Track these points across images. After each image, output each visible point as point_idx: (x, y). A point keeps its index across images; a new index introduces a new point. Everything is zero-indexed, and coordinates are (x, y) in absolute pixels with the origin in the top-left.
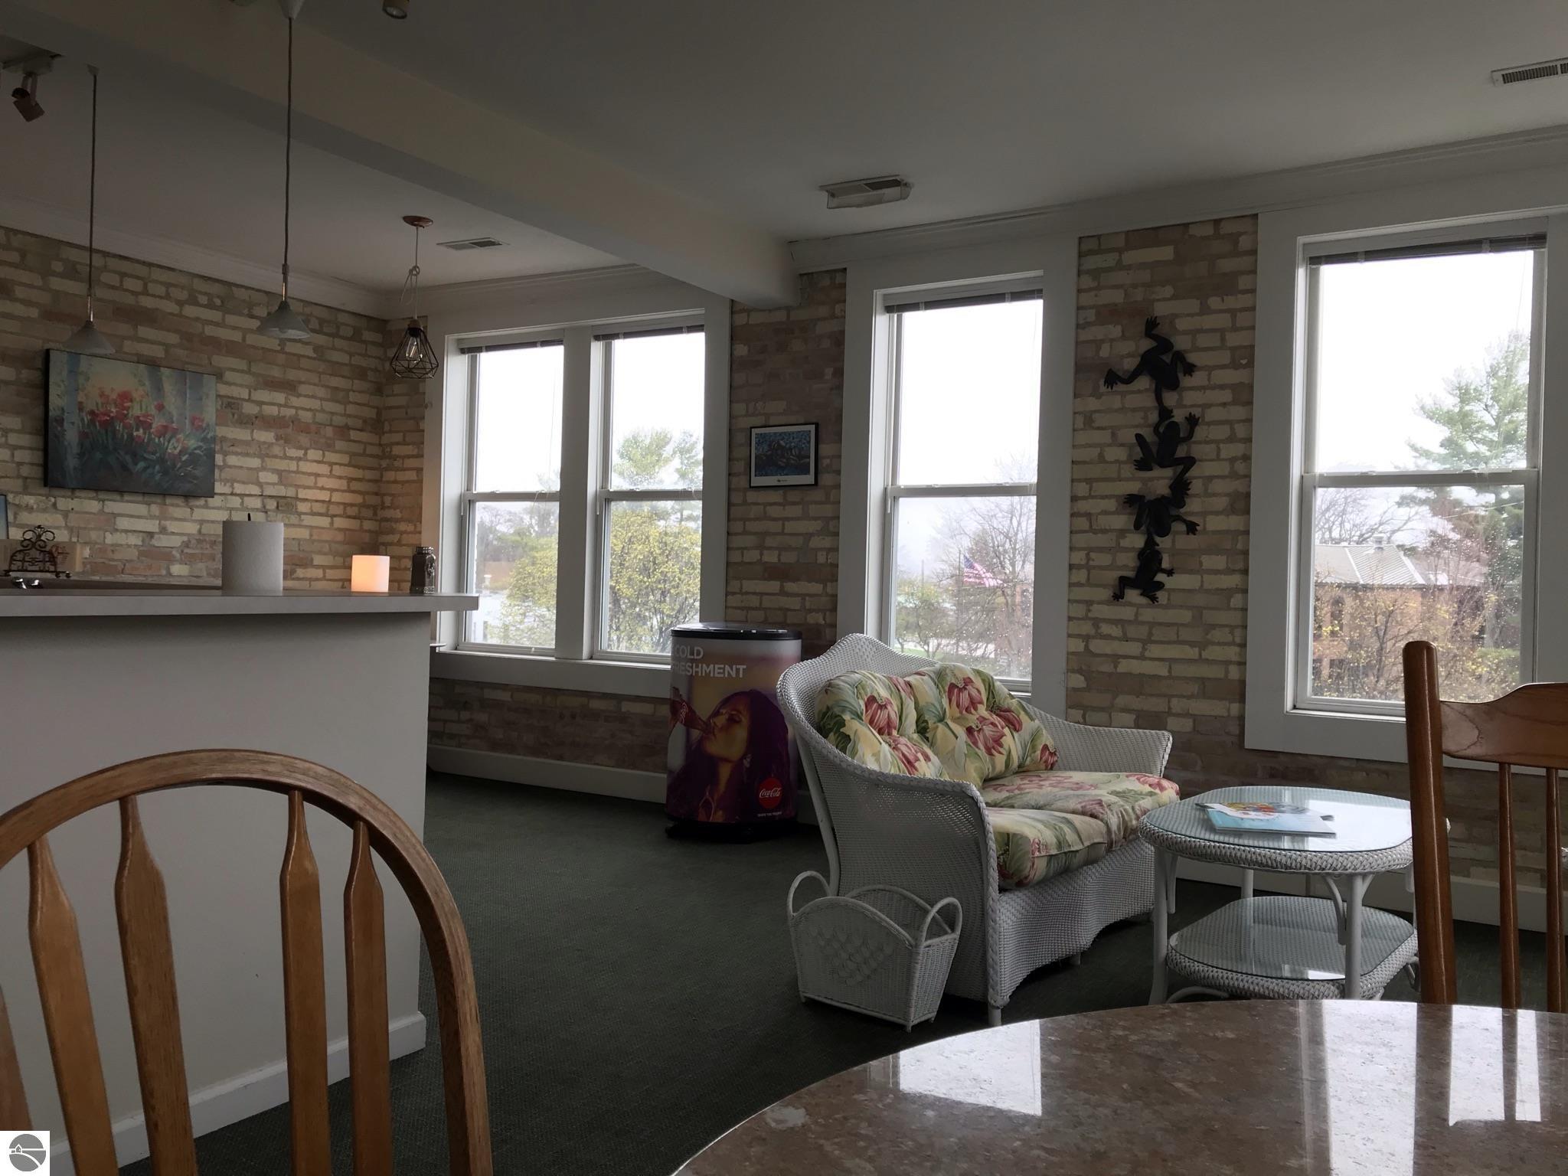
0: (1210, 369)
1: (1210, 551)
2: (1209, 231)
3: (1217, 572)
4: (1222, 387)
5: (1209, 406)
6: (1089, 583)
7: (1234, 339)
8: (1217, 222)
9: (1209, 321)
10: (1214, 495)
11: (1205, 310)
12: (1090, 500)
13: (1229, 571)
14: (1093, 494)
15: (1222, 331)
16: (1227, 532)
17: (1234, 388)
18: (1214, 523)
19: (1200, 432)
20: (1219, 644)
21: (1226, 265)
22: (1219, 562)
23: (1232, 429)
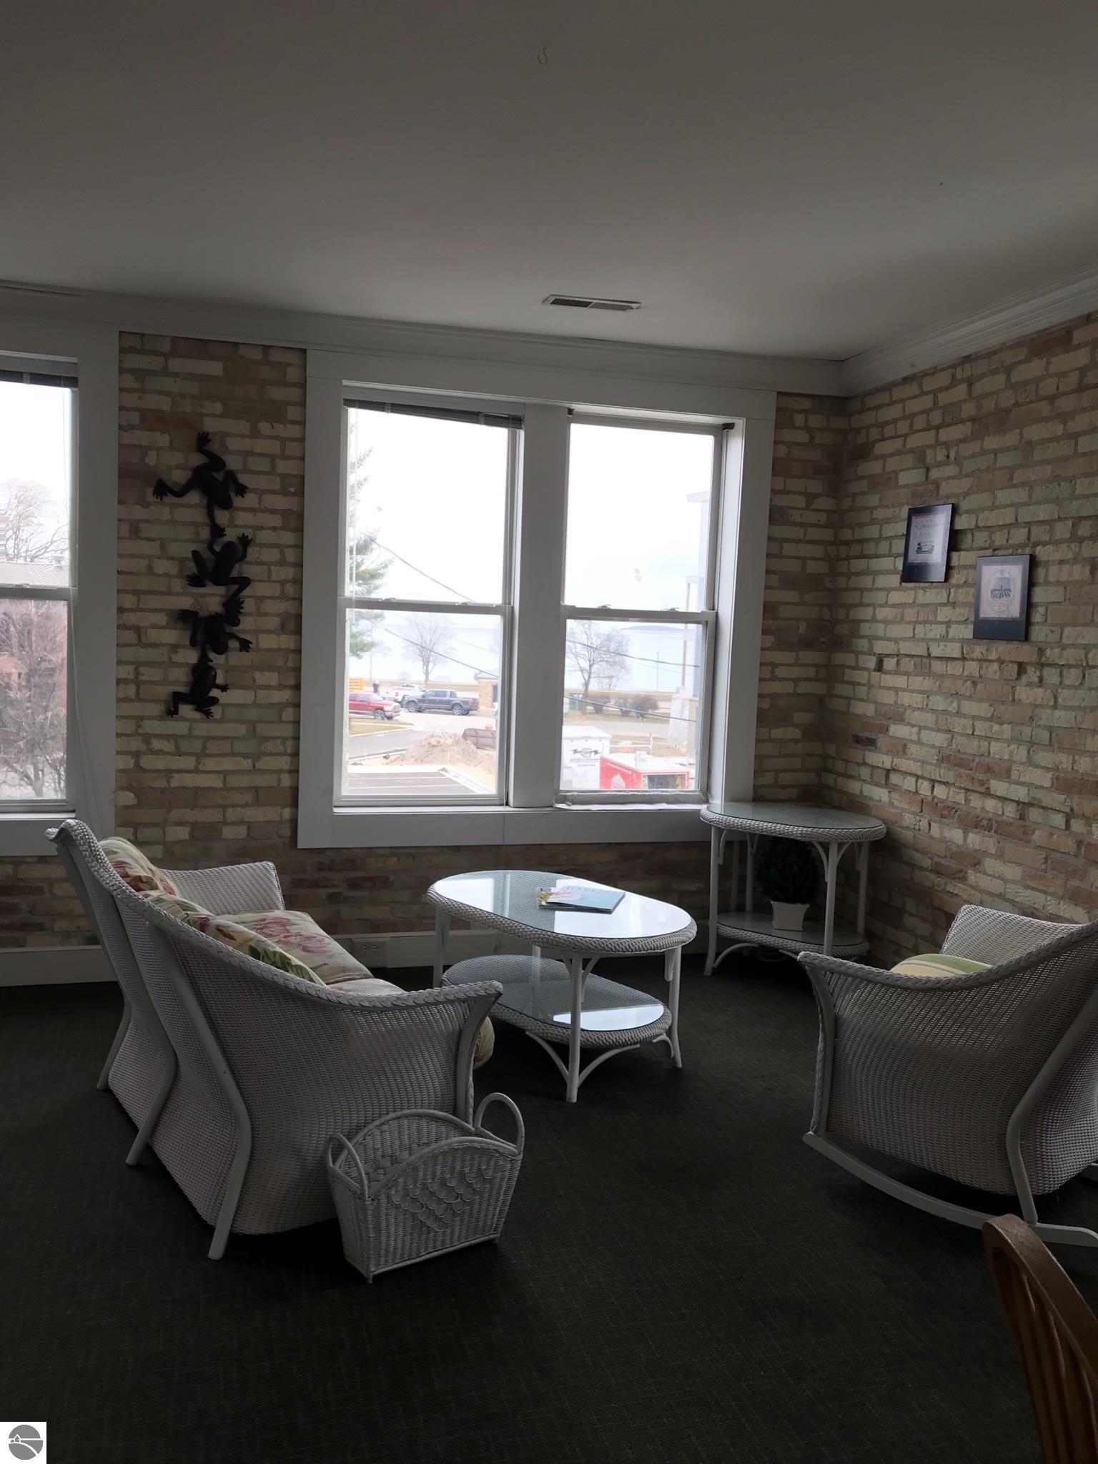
0: (261, 493)
1: (262, 668)
2: (257, 355)
3: (268, 687)
4: (273, 511)
5: (261, 528)
6: (138, 698)
7: (283, 467)
8: (266, 348)
9: (260, 446)
10: (266, 614)
11: (256, 434)
12: (138, 613)
13: (281, 687)
14: (141, 606)
15: (272, 457)
16: (279, 650)
17: (284, 514)
18: (268, 641)
19: (252, 553)
20: (271, 754)
21: (277, 393)
22: (272, 678)
23: (282, 553)
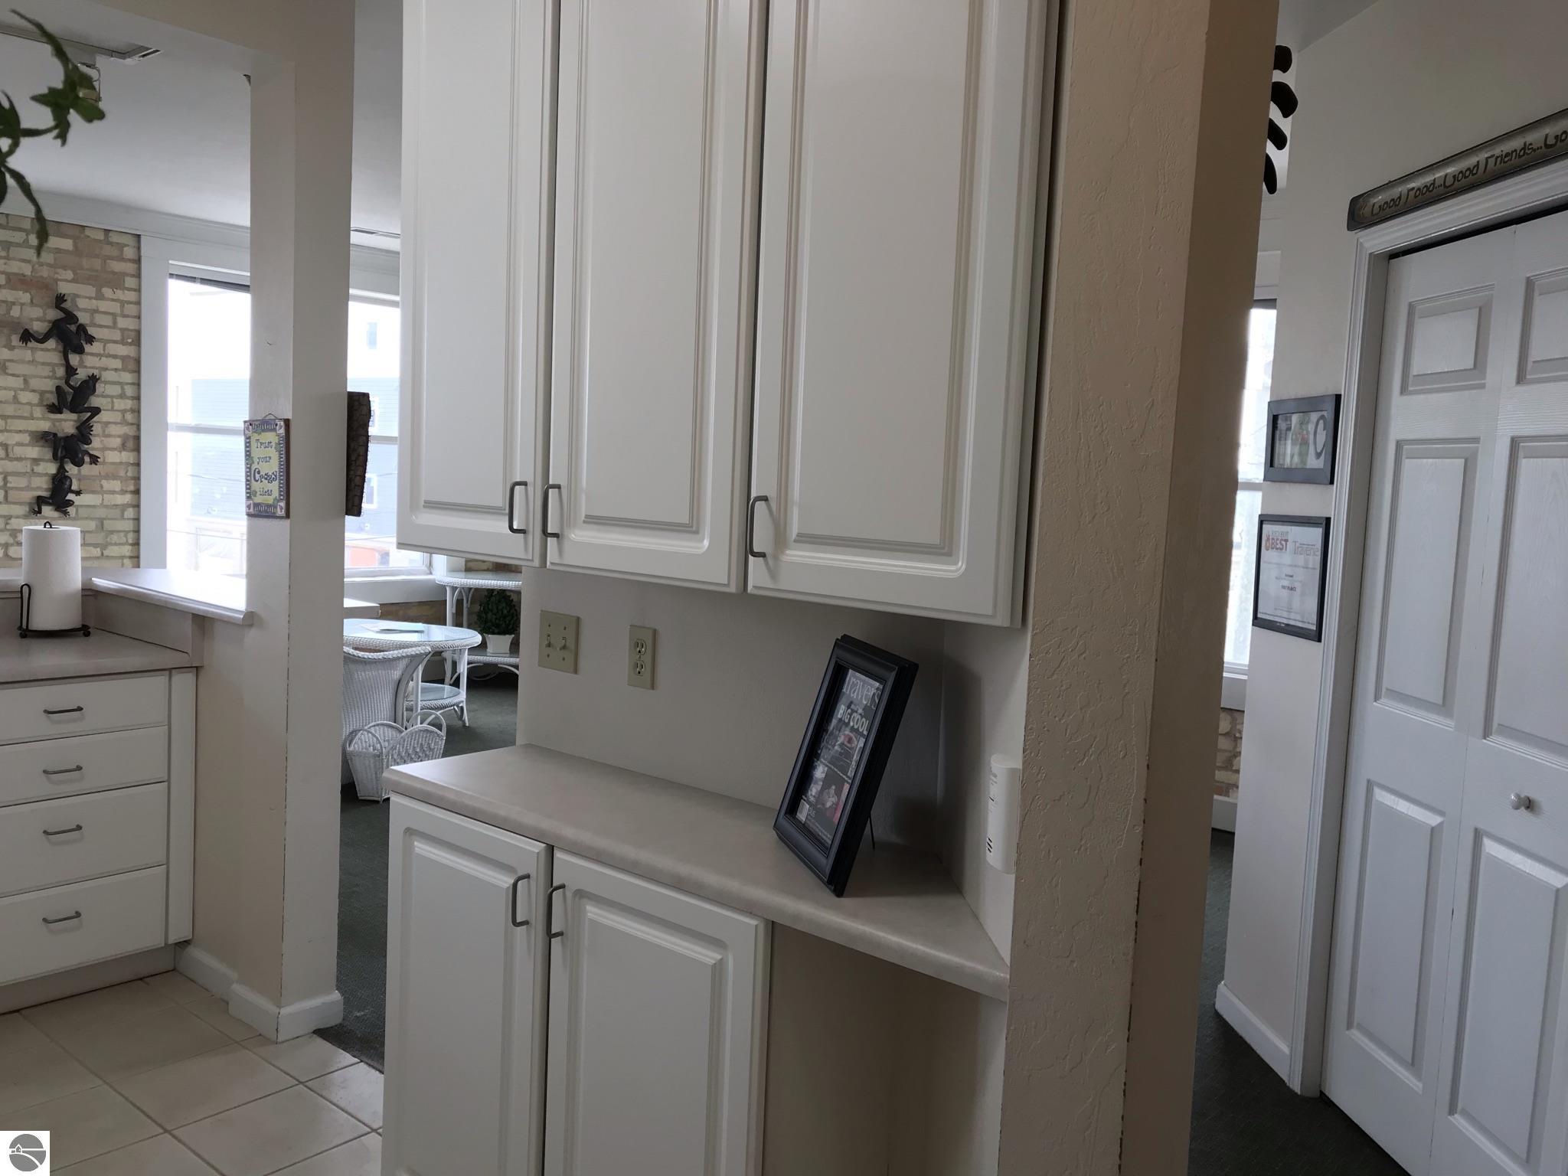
0: (106, 342)
1: (107, 477)
2: (101, 236)
3: (113, 492)
4: (115, 357)
5: (106, 369)
6: (6, 501)
7: (122, 323)
8: (107, 231)
9: (103, 306)
10: (109, 436)
11: (100, 297)
12: (6, 433)
13: (123, 492)
14: (8, 428)
15: (114, 315)
16: (121, 463)
17: (124, 359)
18: (113, 457)
20: (116, 544)
21: (117, 266)
22: (116, 485)
23: (123, 389)
